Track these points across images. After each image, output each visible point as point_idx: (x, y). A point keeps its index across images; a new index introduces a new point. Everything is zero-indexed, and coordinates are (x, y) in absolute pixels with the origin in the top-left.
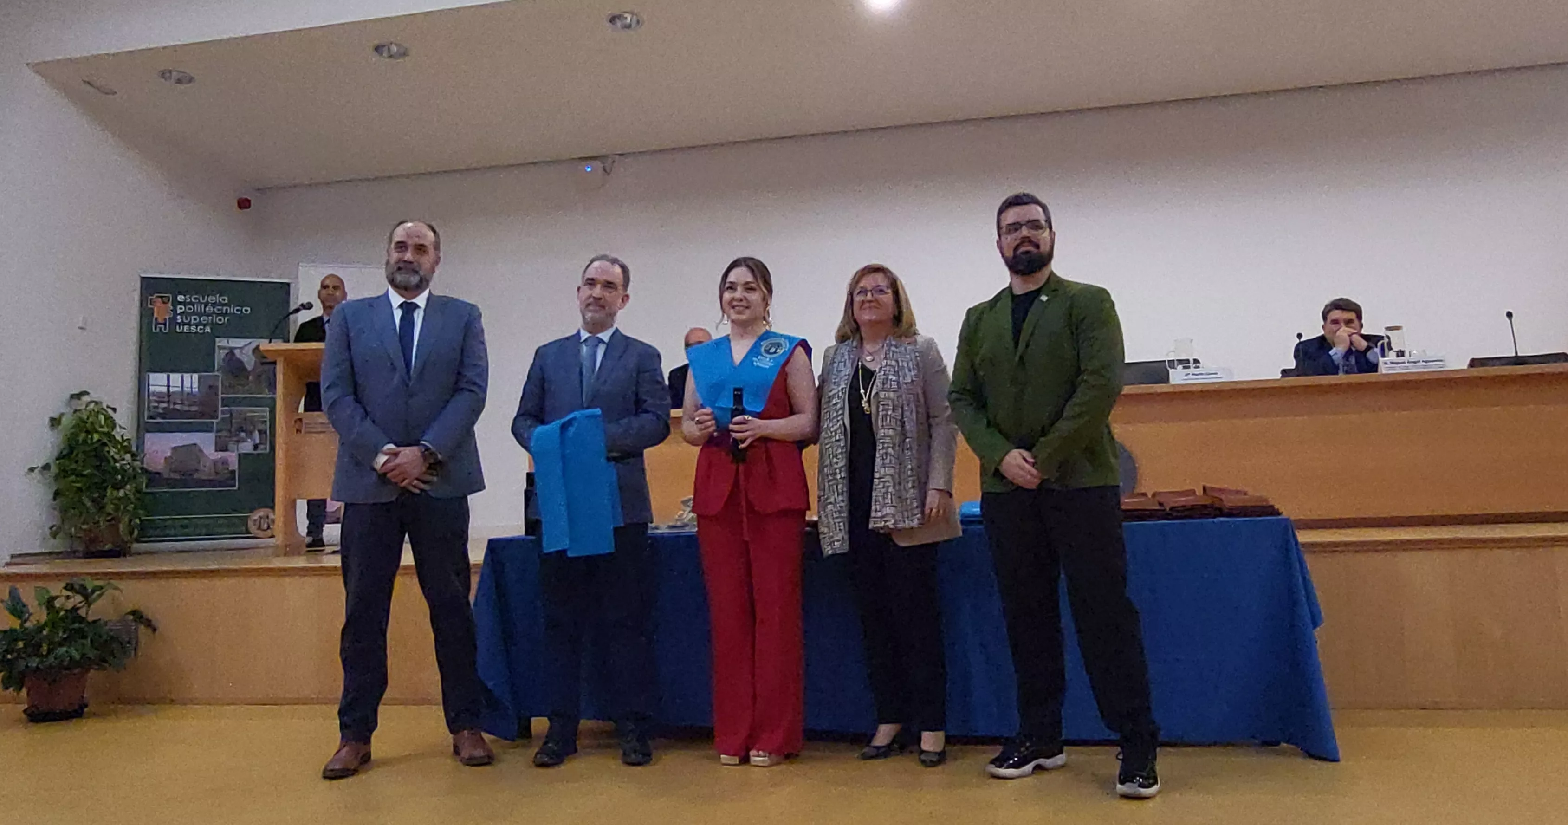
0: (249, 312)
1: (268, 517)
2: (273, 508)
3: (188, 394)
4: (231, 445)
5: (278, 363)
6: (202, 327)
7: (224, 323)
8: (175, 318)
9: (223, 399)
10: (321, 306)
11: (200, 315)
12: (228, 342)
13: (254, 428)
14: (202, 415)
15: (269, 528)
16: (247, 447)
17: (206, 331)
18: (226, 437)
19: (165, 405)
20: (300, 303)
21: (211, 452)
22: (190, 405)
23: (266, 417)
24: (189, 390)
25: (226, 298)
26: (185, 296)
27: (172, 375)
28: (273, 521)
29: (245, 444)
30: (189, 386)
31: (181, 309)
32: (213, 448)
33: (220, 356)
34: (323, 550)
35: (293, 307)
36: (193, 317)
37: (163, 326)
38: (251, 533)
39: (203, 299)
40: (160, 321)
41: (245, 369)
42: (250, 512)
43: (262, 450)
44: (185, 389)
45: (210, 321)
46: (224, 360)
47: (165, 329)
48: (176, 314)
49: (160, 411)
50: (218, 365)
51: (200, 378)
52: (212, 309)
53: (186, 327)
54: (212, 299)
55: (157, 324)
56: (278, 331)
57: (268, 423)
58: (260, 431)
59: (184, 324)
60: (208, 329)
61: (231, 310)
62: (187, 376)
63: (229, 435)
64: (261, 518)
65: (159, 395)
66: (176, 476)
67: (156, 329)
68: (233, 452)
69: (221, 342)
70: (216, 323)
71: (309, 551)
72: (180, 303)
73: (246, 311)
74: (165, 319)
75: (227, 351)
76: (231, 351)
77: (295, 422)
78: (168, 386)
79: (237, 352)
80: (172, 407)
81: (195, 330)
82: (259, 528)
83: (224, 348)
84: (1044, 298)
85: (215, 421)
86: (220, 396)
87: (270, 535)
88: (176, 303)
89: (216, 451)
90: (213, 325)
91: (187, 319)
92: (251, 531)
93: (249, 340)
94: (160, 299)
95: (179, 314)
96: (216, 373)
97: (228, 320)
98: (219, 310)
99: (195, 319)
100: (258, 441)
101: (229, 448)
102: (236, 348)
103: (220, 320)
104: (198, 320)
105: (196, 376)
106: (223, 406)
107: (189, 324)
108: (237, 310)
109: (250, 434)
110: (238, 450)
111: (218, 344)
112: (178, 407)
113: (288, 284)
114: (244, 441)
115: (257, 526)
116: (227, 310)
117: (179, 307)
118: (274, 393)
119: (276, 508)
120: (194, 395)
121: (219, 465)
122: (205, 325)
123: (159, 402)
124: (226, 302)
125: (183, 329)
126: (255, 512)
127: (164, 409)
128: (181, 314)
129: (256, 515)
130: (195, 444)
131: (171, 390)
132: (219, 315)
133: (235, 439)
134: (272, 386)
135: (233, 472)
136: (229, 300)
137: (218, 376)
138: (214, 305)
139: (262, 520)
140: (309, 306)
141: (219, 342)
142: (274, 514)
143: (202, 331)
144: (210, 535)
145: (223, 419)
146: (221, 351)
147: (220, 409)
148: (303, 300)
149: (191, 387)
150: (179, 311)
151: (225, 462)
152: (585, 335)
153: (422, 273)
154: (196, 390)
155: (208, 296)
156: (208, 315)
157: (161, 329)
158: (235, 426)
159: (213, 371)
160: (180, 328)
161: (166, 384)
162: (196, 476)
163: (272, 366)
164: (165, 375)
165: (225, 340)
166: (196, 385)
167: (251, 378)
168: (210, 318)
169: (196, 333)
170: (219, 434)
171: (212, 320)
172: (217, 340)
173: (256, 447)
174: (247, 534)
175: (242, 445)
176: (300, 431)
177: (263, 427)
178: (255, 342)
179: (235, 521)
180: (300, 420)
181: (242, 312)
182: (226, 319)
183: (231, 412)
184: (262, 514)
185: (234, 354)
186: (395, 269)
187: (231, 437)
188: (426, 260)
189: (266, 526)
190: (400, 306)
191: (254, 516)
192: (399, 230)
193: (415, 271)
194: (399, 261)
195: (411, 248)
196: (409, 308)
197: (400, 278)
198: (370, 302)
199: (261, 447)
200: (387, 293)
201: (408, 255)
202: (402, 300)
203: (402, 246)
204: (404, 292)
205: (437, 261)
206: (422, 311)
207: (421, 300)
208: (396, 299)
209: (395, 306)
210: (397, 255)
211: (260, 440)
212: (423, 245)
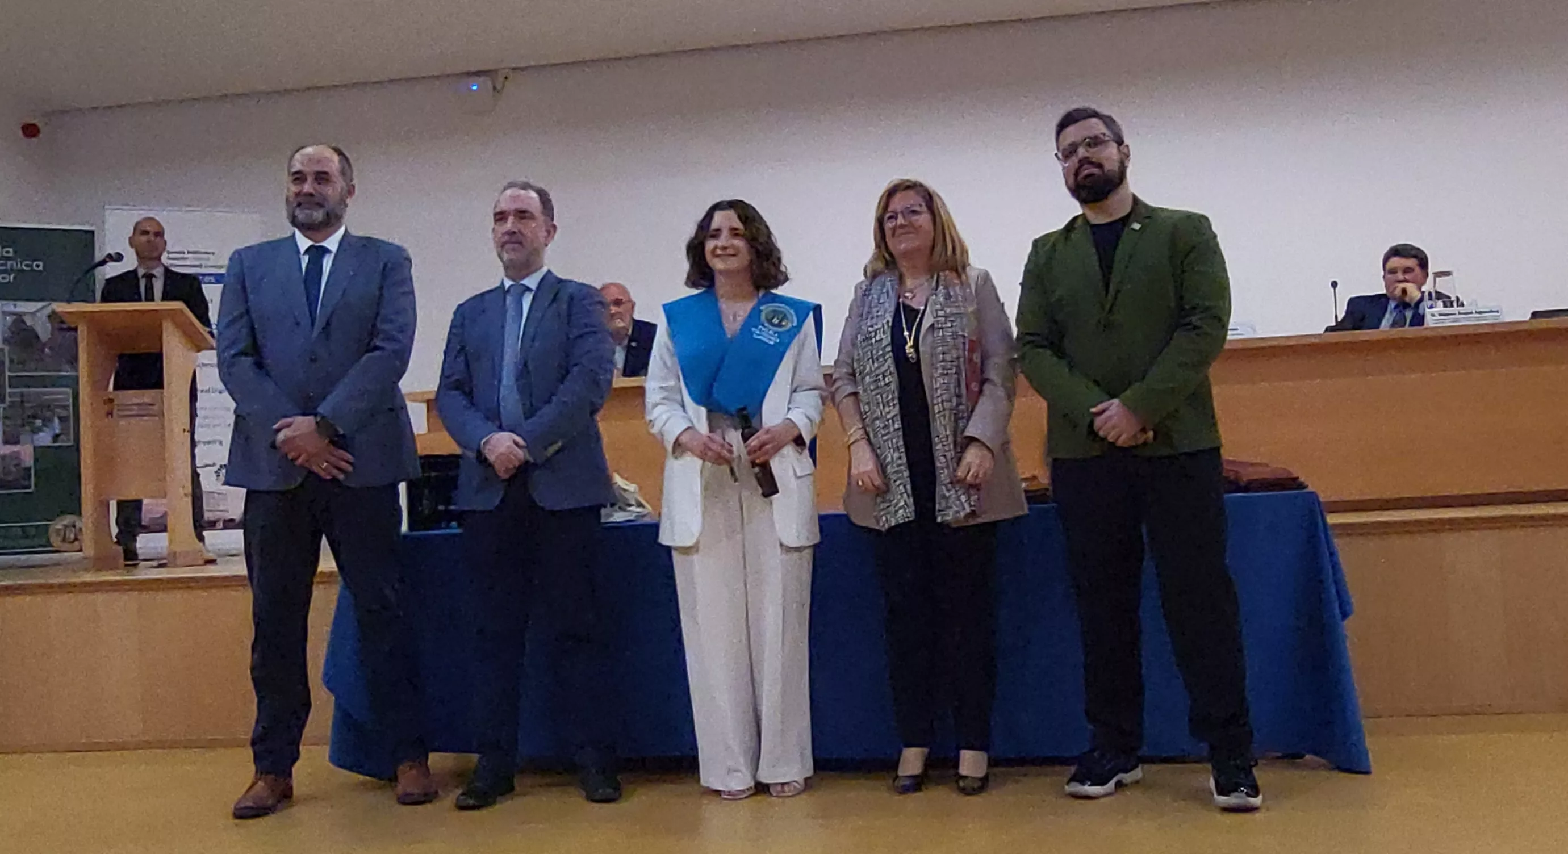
0: (41, 267)
1: (74, 526)
2: (80, 514)
4: (24, 437)
5: (79, 328)
7: (9, 282)
9: (9, 376)
10: (135, 257)
12: (15, 306)
13: (54, 415)
15: (76, 539)
16: (44, 438)
18: (19, 427)
20: (106, 253)
23: (67, 400)
25: (12, 251)
28: (81, 529)
29: (41, 434)
34: (137, 564)
35: (97, 259)
38: (52, 546)
41: (38, 340)
42: (53, 520)
43: (63, 441)
46: (10, 329)
50: (3, 334)
56: (81, 290)
57: (71, 407)
58: (60, 419)
61: (17, 265)
64: (66, 526)
68: (28, 443)
71: (126, 565)
73: (38, 266)
75: (15, 317)
76: (20, 318)
77: (105, 403)
79: (27, 318)
82: (64, 540)
83: (14, 314)
84: (1137, 226)
86: (8, 374)
87: (78, 548)
92: (54, 545)
93: (42, 303)
97: (15, 278)
98: (2, 266)
100: (57, 431)
101: (22, 438)
102: (25, 313)
103: (4, 278)
106: (10, 386)
108: (27, 266)
109: (47, 422)
110: (32, 441)
113: (92, 232)
114: (40, 430)
115: (60, 539)
116: (12, 265)
118: (77, 371)
119: (84, 513)
121: (9, 461)
124: (11, 254)
126: (57, 520)
129: (58, 524)
132: (2, 271)
133: (28, 428)
134: (74, 361)
135: (29, 469)
136: (15, 252)
137: (3, 349)
139: (67, 529)
140: (118, 258)
142: (82, 521)
145: (10, 403)
146: (8, 318)
147: (8, 390)
148: (112, 252)
151: (16, 456)
152: (508, 283)
153: (326, 204)
158: (28, 413)
163: (73, 333)
165: (12, 303)
167: (47, 350)
170: (9, 422)
173: (56, 437)
174: (47, 547)
175: (36, 437)
176: (111, 414)
177: (64, 413)
178: (50, 304)
179: (33, 532)
180: (111, 401)
181: (33, 270)
182: (12, 276)
183: (22, 395)
184: (65, 523)
185: (23, 322)
186: (295, 205)
187: (23, 426)
188: (332, 192)
189: (72, 536)
190: (307, 251)
191: (56, 524)
192: (298, 156)
193: (320, 205)
194: (298, 194)
195: (310, 179)
196: (317, 253)
197: (301, 215)
198: (274, 246)
199: (62, 437)
200: (294, 234)
201: (307, 188)
202: (310, 243)
203: (299, 177)
204: (309, 233)
205: (351, 191)
206: (332, 255)
207: (332, 243)
208: (304, 243)
209: (302, 251)
210: (294, 189)
211: (62, 429)
212: (326, 173)
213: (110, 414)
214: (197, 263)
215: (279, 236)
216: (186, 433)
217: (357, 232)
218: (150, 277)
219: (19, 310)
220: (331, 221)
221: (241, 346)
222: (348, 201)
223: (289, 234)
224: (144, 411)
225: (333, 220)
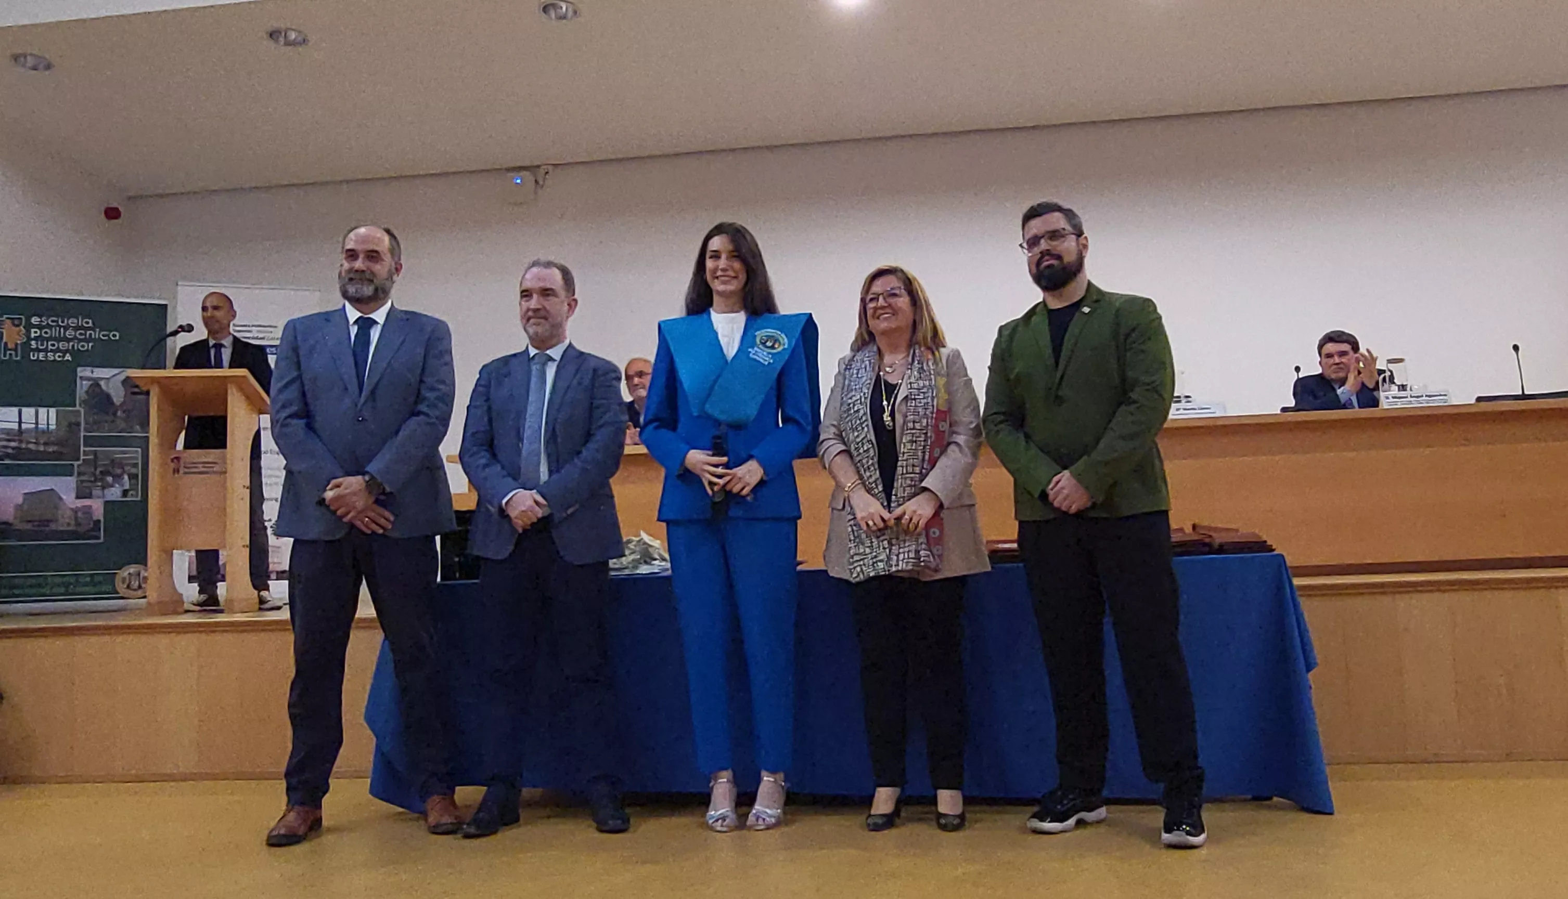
0: (117, 338)
1: (139, 575)
2: (143, 561)
3: (43, 432)
4: (96, 492)
5: (152, 394)
6: (61, 354)
7: (87, 350)
8: (26, 344)
9: (86, 437)
10: (205, 328)
11: (59, 340)
12: (92, 372)
13: (124, 472)
14: (58, 456)
15: (140, 587)
16: (114, 493)
17: (66, 358)
18: (91, 482)
19: (13, 444)
20: (178, 325)
21: (69, 499)
22: (45, 444)
23: (137, 458)
24: (45, 427)
25: (90, 321)
26: (41, 318)
27: (24, 410)
28: (145, 578)
29: (113, 489)
30: (46, 423)
31: (36, 332)
32: (73, 495)
33: (82, 388)
35: (169, 330)
36: (50, 343)
37: (13, 353)
38: (117, 592)
39: (63, 322)
40: (10, 346)
41: (112, 403)
42: (120, 569)
44: (40, 426)
45: (70, 348)
46: (87, 392)
47: (16, 356)
48: (29, 339)
49: (10, 451)
50: (80, 398)
51: (57, 412)
52: (73, 333)
53: (41, 356)
54: (72, 322)
55: (6, 348)
56: (154, 358)
57: (141, 466)
58: (130, 475)
59: (39, 351)
60: (68, 357)
61: (96, 334)
62: (42, 411)
63: (93, 479)
64: (129, 574)
65: (8, 432)
66: (29, 526)
67: (5, 356)
68: (99, 497)
69: (83, 372)
70: (78, 349)
72: (35, 326)
73: (114, 336)
74: (16, 345)
75: (90, 383)
76: (96, 383)
77: (172, 460)
78: (20, 422)
79: (102, 383)
80: (24, 446)
81: (52, 358)
82: (128, 587)
83: (88, 379)
84: (1086, 310)
85: (76, 463)
86: (82, 434)
87: (142, 595)
88: (29, 326)
89: (78, 497)
90: (74, 352)
91: (42, 345)
92: (118, 590)
93: (116, 371)
94: (8, 321)
95: (34, 339)
96: (78, 408)
97: (92, 347)
98: (81, 334)
99: (53, 345)
100: (127, 487)
101: (94, 492)
102: (102, 379)
103: (83, 346)
104: (56, 345)
105: (53, 411)
106: (85, 446)
107: (46, 351)
108: (104, 335)
109: (118, 478)
110: (104, 496)
111: (79, 374)
112: (32, 446)
113: (166, 306)
114: (112, 486)
115: (125, 586)
116: (91, 334)
117: (33, 330)
118: (147, 432)
119: (149, 563)
120: (52, 432)
121: (80, 514)
122: (65, 352)
123: (9, 440)
124: (90, 325)
125: (38, 357)
126: (123, 569)
127: (13, 448)
128: (36, 339)
129: (125, 573)
130: (52, 490)
131: (24, 426)
132: (80, 340)
133: (100, 484)
135: (99, 521)
136: (93, 323)
137: (79, 412)
138: (76, 328)
139: (133, 578)
140: (189, 328)
141: (82, 371)
142: (146, 570)
143: (59, 359)
144: (69, 593)
145: (83, 460)
146: (84, 382)
147: (82, 448)
148: (183, 321)
149: (48, 424)
150: (33, 335)
151: (88, 510)
152: (533, 351)
153: (375, 281)
154: (53, 427)
155: (68, 320)
156: (68, 340)
157: (11, 354)
158: (99, 470)
159: (75, 406)
160: (34, 356)
161: (17, 420)
162: (53, 526)
164: (15, 410)
165: (89, 368)
166: (53, 421)
167: (119, 413)
168: (71, 344)
169: (55, 361)
170: (83, 478)
171: (73, 346)
172: (79, 369)
173: (125, 493)
174: (113, 594)
175: (106, 491)
176: (178, 471)
177: (134, 471)
178: (123, 371)
179: (101, 578)
180: (178, 458)
181: (109, 337)
182: (90, 345)
183: (95, 453)
184: (132, 571)
185: (99, 385)
186: (347, 280)
187: (95, 481)
188: (381, 269)
189: (137, 583)
190: (356, 322)
191: (123, 572)
192: (352, 235)
193: (372, 281)
194: (350, 270)
195: (361, 256)
196: (365, 324)
197: (351, 290)
198: (326, 317)
199: (131, 492)
200: (344, 306)
201: (359, 264)
202: (359, 314)
203: (352, 255)
204: (358, 305)
205: (398, 270)
206: (379, 328)
207: (380, 316)
208: (353, 314)
209: (351, 322)
210: (346, 265)
211: (130, 485)
212: (376, 252)
213: (176, 471)
214: (261, 335)
215: (330, 308)
216: (245, 489)
217: (401, 306)
218: (218, 347)
219: (95, 375)
220: (379, 295)
221: (294, 408)
222: (395, 277)
223: (340, 306)
224: (207, 469)
225: (382, 296)
